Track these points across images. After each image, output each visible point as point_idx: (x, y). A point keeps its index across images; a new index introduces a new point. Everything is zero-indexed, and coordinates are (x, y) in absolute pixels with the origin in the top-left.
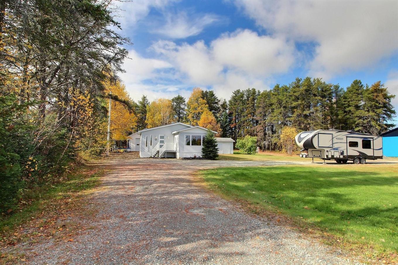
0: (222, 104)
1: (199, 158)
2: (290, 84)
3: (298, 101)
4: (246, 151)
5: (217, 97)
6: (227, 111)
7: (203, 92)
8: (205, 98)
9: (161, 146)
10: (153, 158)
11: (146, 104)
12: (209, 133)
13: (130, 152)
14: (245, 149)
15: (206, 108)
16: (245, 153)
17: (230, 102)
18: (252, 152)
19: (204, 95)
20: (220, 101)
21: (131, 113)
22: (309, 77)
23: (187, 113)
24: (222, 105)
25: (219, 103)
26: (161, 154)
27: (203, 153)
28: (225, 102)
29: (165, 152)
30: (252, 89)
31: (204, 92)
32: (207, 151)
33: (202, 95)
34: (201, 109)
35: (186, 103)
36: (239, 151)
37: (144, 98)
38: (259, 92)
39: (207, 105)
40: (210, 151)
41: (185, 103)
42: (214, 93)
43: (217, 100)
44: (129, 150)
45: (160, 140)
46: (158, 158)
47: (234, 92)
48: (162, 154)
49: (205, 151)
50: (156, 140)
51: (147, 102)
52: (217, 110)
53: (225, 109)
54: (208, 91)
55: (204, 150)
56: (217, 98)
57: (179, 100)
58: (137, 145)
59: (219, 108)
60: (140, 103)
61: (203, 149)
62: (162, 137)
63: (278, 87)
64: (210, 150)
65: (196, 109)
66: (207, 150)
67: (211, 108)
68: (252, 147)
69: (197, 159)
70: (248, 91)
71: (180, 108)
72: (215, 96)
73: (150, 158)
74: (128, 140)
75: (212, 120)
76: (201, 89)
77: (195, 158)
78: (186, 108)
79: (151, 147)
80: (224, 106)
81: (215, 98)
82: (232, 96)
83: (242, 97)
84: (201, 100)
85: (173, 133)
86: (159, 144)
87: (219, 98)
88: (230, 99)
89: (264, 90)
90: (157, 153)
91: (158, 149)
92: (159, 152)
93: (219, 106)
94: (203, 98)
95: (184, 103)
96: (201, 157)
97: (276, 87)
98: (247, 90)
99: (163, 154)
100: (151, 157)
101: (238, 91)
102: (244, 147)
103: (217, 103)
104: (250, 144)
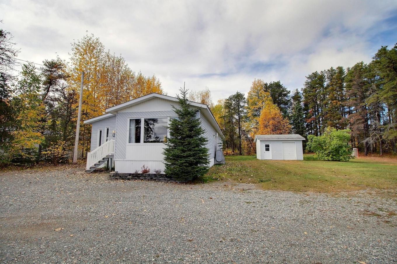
0: (294, 96)
1: (156, 177)
4: (328, 155)
5: (285, 87)
7: (266, 84)
14: (326, 152)
15: (269, 101)
16: (326, 158)
17: (305, 91)
18: (341, 157)
19: (267, 87)
20: (290, 92)
24: (294, 98)
25: (289, 95)
28: (298, 93)
30: (337, 68)
31: (268, 84)
35: (246, 99)
36: (315, 156)
39: (270, 98)
42: (281, 84)
43: (286, 91)
47: (308, 77)
52: (287, 103)
53: (299, 101)
54: (273, 82)
56: (285, 89)
59: (289, 101)
63: (385, 50)
68: (340, 147)
70: (331, 71)
71: (239, 106)
72: (283, 87)
75: (276, 114)
78: (246, 105)
80: (297, 97)
82: (306, 82)
83: (321, 79)
87: (288, 90)
88: (304, 87)
93: (290, 98)
94: (266, 91)
95: (243, 100)
97: (380, 51)
98: (329, 70)
99: (102, 163)
101: (315, 74)
102: (324, 148)
103: (285, 95)
104: (335, 143)
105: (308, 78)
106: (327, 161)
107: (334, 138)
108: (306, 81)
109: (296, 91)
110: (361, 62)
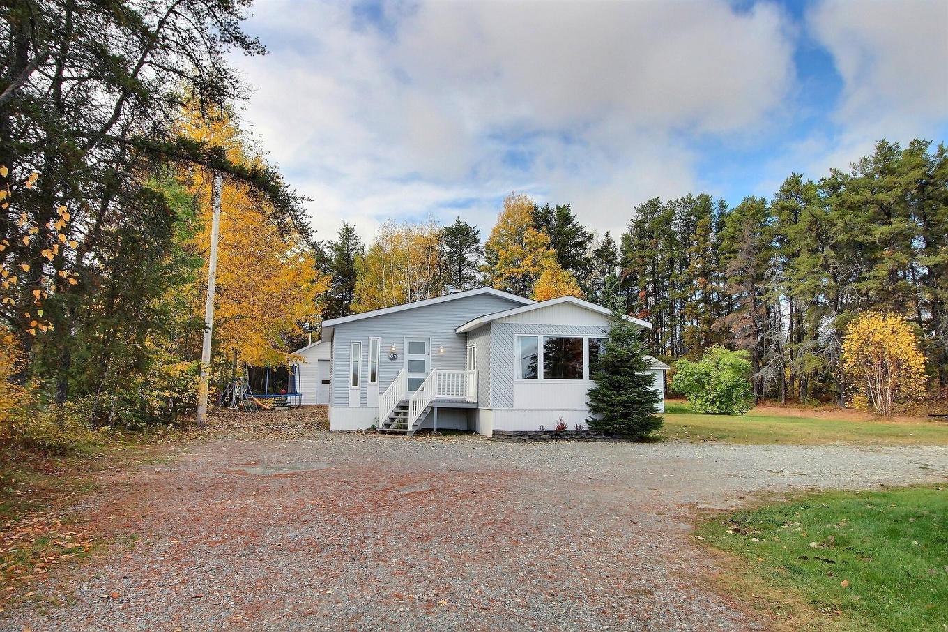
0: (600, 248)
1: (579, 435)
2: (857, 162)
3: (890, 224)
4: (713, 403)
5: (580, 224)
6: (618, 271)
7: (536, 209)
8: (544, 228)
9: (414, 384)
10: (383, 432)
11: (353, 250)
12: (616, 325)
13: (299, 406)
14: (710, 397)
15: (549, 260)
16: (709, 409)
17: (626, 239)
18: (735, 407)
19: (540, 218)
20: (591, 237)
21: (288, 232)
22: (921, 140)
23: (485, 277)
24: (599, 253)
25: (589, 245)
26: (416, 418)
27: (595, 410)
28: (609, 242)
29: (433, 408)
30: (699, 197)
31: (540, 210)
32: (612, 405)
33: (535, 220)
34: (534, 262)
35: (482, 244)
37: (347, 233)
38: (723, 206)
39: (553, 251)
40: (626, 401)
41: (479, 244)
42: (572, 214)
43: (583, 235)
44: (293, 400)
45: (408, 357)
46: (405, 433)
47: (639, 207)
48: (418, 415)
49: (604, 401)
50: (393, 357)
51: (356, 244)
52: (582, 266)
53: (610, 263)
54: (552, 207)
55: (597, 400)
56: (581, 228)
57: (461, 235)
58: (324, 382)
59: (588, 260)
60: (336, 247)
61: (592, 393)
62: (417, 347)
63: (797, 183)
64: (625, 398)
65: (516, 262)
66: (615, 399)
67: (565, 261)
68: (735, 386)
69: (573, 439)
70: (687, 202)
71: (462, 259)
72: (575, 222)
73: (368, 431)
74: (291, 364)
76: (529, 198)
77: (560, 433)
78: (483, 262)
79: (373, 388)
80: (605, 253)
81: (577, 230)
82: (632, 221)
83: (669, 221)
84: (531, 235)
85: (459, 330)
86: (405, 375)
87: (587, 230)
88: (626, 230)
89: (747, 197)
90: (397, 414)
91: (402, 396)
92: (406, 408)
93: (590, 254)
94: (538, 228)
95: (474, 246)
96: (586, 427)
97: (789, 183)
98: (683, 200)
99: (423, 417)
100: (373, 430)
101: (654, 204)
102: (707, 387)
103: (581, 245)
104: (728, 377)
105: (639, 210)
106: (711, 414)
107: (725, 367)
108: (634, 219)
109: (605, 238)
110: (751, 196)
